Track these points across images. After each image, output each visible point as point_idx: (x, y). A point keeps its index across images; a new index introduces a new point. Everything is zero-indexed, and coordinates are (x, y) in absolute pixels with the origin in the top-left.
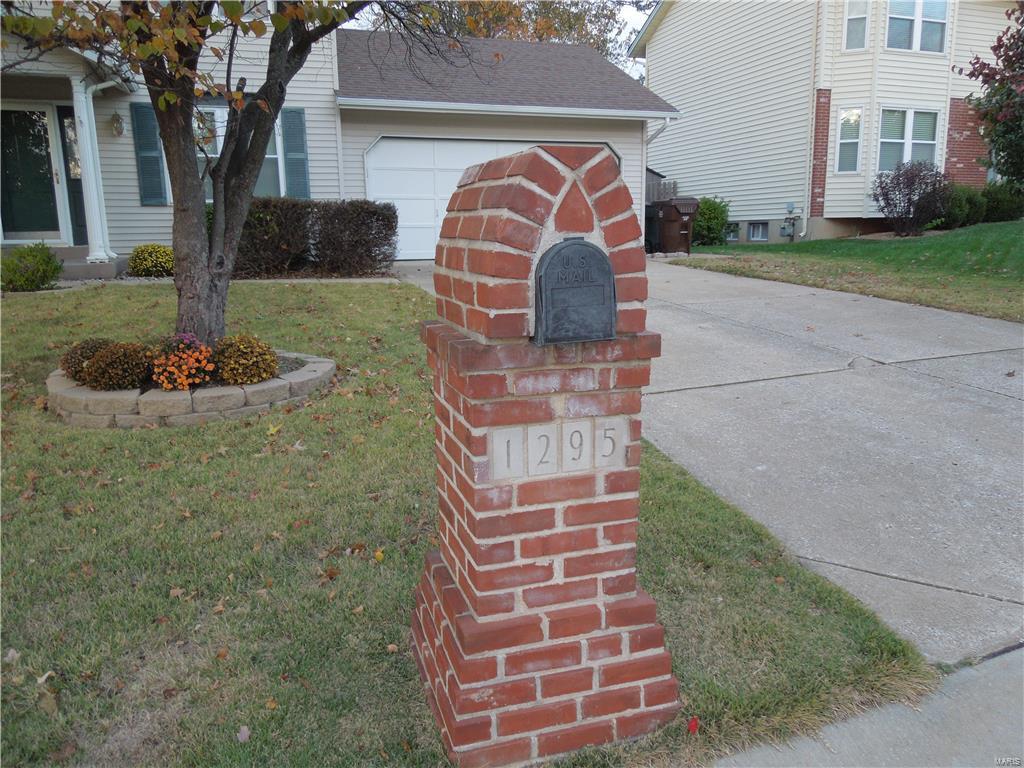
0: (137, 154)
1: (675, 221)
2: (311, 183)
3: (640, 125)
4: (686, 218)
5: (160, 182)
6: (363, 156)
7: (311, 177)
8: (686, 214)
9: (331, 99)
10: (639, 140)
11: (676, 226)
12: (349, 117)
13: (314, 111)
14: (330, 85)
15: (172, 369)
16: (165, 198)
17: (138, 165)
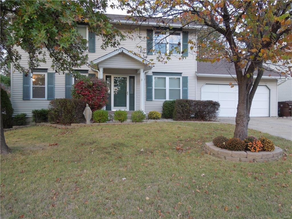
0: (147, 88)
1: (287, 108)
2: (188, 96)
3: (276, 80)
4: (290, 107)
5: (151, 95)
6: (201, 89)
7: (188, 94)
8: (290, 106)
9: (195, 74)
10: (276, 85)
11: (288, 109)
12: (199, 79)
13: (190, 77)
14: (195, 71)
15: (255, 146)
16: (152, 99)
17: (146, 91)
